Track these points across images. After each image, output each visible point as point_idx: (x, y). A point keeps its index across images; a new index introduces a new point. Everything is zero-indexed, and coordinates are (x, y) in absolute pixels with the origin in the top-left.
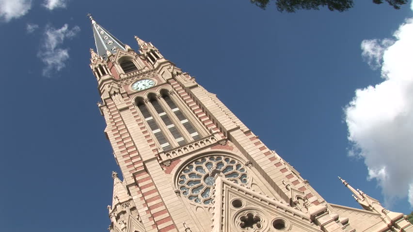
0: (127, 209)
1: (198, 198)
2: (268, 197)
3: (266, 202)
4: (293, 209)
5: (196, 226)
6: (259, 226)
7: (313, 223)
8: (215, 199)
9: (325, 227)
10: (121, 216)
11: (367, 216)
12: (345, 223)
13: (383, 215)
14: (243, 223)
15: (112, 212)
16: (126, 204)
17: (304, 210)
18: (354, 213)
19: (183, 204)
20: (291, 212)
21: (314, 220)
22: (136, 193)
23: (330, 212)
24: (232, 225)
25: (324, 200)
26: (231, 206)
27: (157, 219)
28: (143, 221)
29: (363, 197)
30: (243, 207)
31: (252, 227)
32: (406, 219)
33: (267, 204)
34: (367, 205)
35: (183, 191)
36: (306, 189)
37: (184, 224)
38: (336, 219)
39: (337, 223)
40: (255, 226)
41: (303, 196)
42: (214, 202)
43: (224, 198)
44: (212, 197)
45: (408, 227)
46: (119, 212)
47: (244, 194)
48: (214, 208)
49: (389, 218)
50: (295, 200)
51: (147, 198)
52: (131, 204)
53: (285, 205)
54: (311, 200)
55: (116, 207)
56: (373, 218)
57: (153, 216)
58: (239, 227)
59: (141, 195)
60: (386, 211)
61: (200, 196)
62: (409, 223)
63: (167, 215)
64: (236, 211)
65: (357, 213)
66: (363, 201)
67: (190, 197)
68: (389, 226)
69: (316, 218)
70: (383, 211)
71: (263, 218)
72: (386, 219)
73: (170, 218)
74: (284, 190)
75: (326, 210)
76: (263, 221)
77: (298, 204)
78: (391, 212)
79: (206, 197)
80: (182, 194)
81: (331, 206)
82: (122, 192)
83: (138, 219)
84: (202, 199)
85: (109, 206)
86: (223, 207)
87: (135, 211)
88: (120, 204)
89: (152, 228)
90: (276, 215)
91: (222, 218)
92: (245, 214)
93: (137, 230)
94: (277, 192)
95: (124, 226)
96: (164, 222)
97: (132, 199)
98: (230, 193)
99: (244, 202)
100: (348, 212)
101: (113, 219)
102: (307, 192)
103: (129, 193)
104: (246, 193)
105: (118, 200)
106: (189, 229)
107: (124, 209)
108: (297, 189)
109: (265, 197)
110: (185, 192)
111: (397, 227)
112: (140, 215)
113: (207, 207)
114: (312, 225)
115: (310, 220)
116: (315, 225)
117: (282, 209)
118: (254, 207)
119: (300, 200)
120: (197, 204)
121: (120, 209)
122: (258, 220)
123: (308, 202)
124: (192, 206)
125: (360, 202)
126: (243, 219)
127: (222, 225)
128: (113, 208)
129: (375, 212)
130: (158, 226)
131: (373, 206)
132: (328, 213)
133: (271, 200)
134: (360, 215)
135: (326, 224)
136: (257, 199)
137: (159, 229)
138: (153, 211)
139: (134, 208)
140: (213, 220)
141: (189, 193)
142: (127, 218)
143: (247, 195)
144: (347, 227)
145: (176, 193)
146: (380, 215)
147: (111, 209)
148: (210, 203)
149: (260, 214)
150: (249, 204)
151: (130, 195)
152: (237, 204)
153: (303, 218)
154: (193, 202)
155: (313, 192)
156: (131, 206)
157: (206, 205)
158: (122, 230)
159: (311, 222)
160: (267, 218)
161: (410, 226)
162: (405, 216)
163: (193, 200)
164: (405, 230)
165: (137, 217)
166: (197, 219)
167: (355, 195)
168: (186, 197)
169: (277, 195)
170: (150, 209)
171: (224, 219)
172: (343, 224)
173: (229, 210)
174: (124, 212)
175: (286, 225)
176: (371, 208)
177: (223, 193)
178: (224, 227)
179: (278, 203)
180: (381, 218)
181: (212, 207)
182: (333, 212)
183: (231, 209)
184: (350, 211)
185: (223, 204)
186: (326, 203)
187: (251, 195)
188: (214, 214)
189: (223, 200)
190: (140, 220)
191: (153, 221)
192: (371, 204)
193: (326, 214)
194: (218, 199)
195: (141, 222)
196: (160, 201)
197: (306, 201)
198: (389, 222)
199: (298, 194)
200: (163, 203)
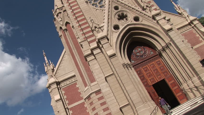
0: (62, 11)
1: (97, 5)
2: (132, 5)
3: (131, 8)
4: (144, 12)
5: (96, 19)
6: (127, 19)
7: (153, 19)
8: (105, 6)
9: (159, 21)
10: (59, 15)
11: (179, 18)
12: (169, 20)
13: (187, 18)
14: (119, 17)
15: (55, 13)
16: (61, 8)
17: (149, 12)
18: (173, 16)
19: (89, 8)
20: (143, 13)
21: (154, 17)
22: (66, 3)
23: (162, 15)
24: (113, 19)
25: (159, 8)
26: (113, 9)
27: (77, 15)
28: (70, 17)
29: (179, 8)
30: (119, 10)
31: (123, 20)
32: (198, 20)
33: (131, 9)
34: (180, 13)
35: (89, 1)
36: (151, 2)
37: (90, 18)
38: (164, 18)
39: (165, 20)
40: (125, 19)
41: (149, 6)
42: (105, 7)
43: (110, 5)
44: (104, 5)
45: (198, 24)
46: (58, 13)
47: (120, 3)
48: (105, 10)
49: (190, 19)
50: (145, 7)
51: (71, 5)
52: (63, 8)
53: (140, 10)
54: (153, 8)
55: (56, 10)
56: (182, 19)
57: (75, 14)
58: (117, 20)
59: (68, 4)
60: (189, 16)
61: (98, 4)
62: (199, 22)
63: (81, 13)
64: (116, 12)
65: (175, 16)
66: (179, 10)
67: (93, 5)
68: (189, 23)
69: (155, 17)
70: (187, 16)
71: (129, 15)
72: (188, 20)
73: (83, 15)
74: (140, 2)
75: (160, 13)
76: (129, 17)
77: (146, 10)
78: (191, 17)
79: (101, 4)
80: (89, 3)
81: (163, 12)
82: (59, 3)
83: (67, 16)
84: (99, 5)
85: (52, 10)
86: (109, 9)
87: (66, 12)
88: (58, 9)
89: (74, 20)
90: (136, 15)
91: (109, 15)
92: (120, 13)
93: (67, 21)
94: (137, 3)
95: (61, 19)
96: (80, 17)
97: (64, 6)
98: (113, 3)
99: (120, 7)
100: (170, 15)
101: (55, 16)
102: (151, 4)
103: (62, 3)
104: (121, 3)
105: (57, 7)
106: (93, 20)
107: (60, 11)
108: (147, 2)
109: (130, 5)
110: (90, 2)
111: (193, 24)
112: (68, 14)
113: (101, 10)
114: (153, 20)
115: (152, 18)
116: (154, 20)
117: (139, 11)
118: (125, 10)
119: (148, 8)
120: (97, 8)
121: (58, 11)
122: (126, 16)
123: (152, 9)
124: (94, 9)
125: (177, 10)
126: (119, 16)
127: (109, 18)
128: (55, 11)
129: (183, 16)
130: (77, 19)
131: (183, 13)
132: (161, 15)
133: (133, 7)
134: (176, 17)
135: (159, 20)
136: (126, 6)
137: (78, 20)
138: (75, 12)
139: (65, 11)
140: (104, 16)
141: (92, 2)
142: (62, 15)
143: (121, 4)
144: (169, 22)
145: (86, 2)
146: (186, 18)
147: (54, 11)
148: (103, 8)
149: (127, 13)
150: (123, 8)
151: (63, 4)
152: (116, 8)
153: (148, 17)
154: (94, 7)
155: (155, 4)
156: (64, 9)
157: (101, 9)
158: (60, 21)
159: (152, 19)
160: (131, 16)
161: (199, 24)
162: (198, 19)
163: (95, 6)
164: (196, 25)
165: (67, 15)
166: (96, 15)
167: (175, 7)
168: (91, 4)
169: (136, 4)
170: (73, 11)
171: (110, 16)
172: (168, 21)
173: (112, 11)
174: (60, 13)
175: (140, 20)
176: (182, 14)
177: (109, 3)
178: (109, 19)
179: (137, 8)
180: (186, 19)
181: (104, 9)
182: (163, 15)
183: (113, 11)
184: (172, 15)
185: (109, 8)
186: (160, 10)
187: (123, 4)
188: (105, 13)
189: (109, 6)
190: (68, 16)
191: (75, 17)
192: (182, 12)
193: (160, 15)
194: (107, 6)
195: (69, 17)
196: (78, 6)
197: (151, 8)
198: (189, 21)
199: (147, 5)
200: (79, 8)
